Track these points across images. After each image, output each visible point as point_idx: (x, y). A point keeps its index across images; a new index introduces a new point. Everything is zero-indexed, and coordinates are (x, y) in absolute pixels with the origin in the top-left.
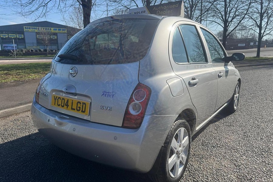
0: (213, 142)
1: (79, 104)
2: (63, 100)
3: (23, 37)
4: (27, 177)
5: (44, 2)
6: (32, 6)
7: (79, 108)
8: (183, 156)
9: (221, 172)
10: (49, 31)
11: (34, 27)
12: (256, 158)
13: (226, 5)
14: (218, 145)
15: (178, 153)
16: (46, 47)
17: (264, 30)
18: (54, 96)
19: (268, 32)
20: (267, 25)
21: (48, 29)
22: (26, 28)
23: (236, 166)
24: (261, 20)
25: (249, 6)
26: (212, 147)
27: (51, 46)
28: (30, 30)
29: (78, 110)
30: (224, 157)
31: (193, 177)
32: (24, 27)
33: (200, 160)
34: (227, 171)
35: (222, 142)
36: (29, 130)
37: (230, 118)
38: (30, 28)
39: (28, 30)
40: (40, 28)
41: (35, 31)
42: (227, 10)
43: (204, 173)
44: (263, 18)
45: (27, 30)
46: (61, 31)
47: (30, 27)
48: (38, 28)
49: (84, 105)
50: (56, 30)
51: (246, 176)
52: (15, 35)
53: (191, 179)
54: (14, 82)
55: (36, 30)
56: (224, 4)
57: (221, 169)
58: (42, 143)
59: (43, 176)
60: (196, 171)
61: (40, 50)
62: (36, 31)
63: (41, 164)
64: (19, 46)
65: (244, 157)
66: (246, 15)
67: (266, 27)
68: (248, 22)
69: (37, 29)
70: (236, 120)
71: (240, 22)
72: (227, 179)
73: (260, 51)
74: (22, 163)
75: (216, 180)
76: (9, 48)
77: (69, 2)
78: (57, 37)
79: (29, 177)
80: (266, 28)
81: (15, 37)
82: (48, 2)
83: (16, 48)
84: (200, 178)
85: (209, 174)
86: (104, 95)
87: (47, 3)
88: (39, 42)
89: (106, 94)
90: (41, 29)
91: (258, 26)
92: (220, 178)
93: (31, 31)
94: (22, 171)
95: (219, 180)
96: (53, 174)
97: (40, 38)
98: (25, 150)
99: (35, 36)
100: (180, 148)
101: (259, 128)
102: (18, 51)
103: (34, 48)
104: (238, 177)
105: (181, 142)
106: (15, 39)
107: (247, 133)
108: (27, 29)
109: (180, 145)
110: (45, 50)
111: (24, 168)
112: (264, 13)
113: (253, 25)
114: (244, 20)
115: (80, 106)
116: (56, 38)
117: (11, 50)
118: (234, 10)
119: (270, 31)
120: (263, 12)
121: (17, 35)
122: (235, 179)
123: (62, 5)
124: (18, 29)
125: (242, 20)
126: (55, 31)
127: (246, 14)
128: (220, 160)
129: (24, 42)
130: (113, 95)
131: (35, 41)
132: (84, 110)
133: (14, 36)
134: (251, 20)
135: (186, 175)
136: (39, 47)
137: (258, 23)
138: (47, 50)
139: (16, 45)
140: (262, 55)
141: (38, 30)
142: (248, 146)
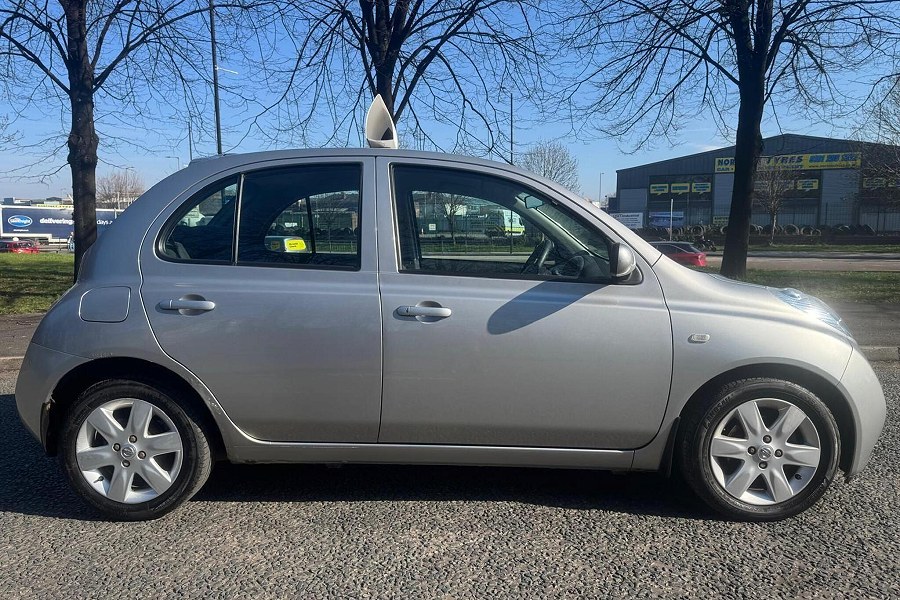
3: (708, 190)
10: (795, 164)
21: (792, 159)
22: (720, 162)
32: (717, 160)
39: (728, 169)
45: (724, 170)
52: (688, 185)
76: (662, 223)
78: (820, 184)
81: (688, 191)
90: (768, 163)
102: (686, 233)
106: (686, 196)
116: (816, 187)
117: (668, 229)
121: (694, 185)
133: (686, 188)
138: (772, 229)
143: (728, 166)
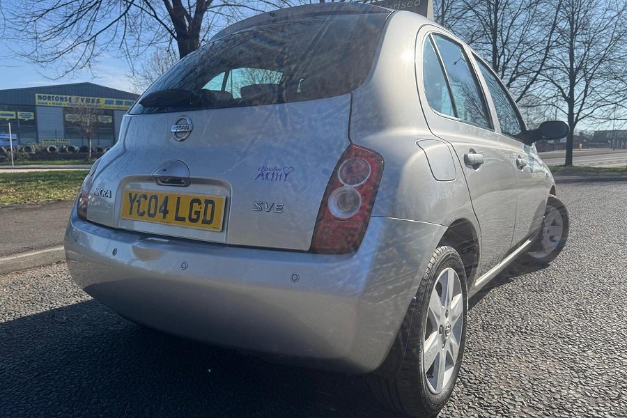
0: (508, 323)
1: (195, 204)
2: (153, 201)
3: (32, 118)
4: (50, 403)
5: (88, 34)
6: (60, 41)
7: (197, 213)
8: (453, 341)
9: (543, 385)
10: (95, 104)
11: (59, 96)
12: (619, 354)
13: (495, 50)
14: (521, 328)
15: (443, 331)
16: (86, 141)
17: (579, 107)
18: (130, 194)
19: (586, 112)
20: (585, 96)
21: (93, 100)
22: (40, 97)
23: (576, 372)
24: (572, 85)
25: (546, 54)
26: (510, 334)
27: (98, 138)
28: (50, 103)
29: (192, 220)
30: (542, 353)
31: (476, 397)
32: (37, 95)
33: (485, 361)
34: (556, 383)
35: (530, 324)
36: (51, 303)
37: (537, 277)
38: (49, 98)
39: (46, 103)
40: (73, 98)
41: (61, 104)
42: (499, 61)
43: (502, 387)
44: (577, 80)
45: (43, 103)
46: (123, 106)
47: (51, 95)
48: (70, 98)
49: (210, 206)
50: (111, 103)
51: (607, 393)
52: (14, 113)
53: (472, 402)
54: (12, 207)
55: (63, 103)
56: (491, 49)
57: (542, 377)
58: (84, 330)
59: (93, 400)
60: (480, 383)
61: (71, 149)
62: (65, 104)
63: (85, 375)
64: (21, 139)
65: (590, 353)
66: (539, 75)
67: (584, 99)
68: (544, 90)
69: (66, 101)
70: (552, 280)
71: (528, 87)
72: (560, 399)
73: (572, 156)
74: (37, 374)
75: (534, 400)
77: (146, 35)
78: (113, 120)
79: (58, 403)
80: (583, 103)
81: (14, 117)
82: (98, 34)
83: (15, 142)
84: (493, 398)
85: (516, 389)
86: (263, 175)
87: (95, 36)
88: (71, 130)
89: (267, 174)
90: (77, 101)
91: (567, 99)
92: (543, 396)
93: (52, 105)
94: (36, 390)
95: (541, 401)
96: (118, 396)
97: (74, 121)
98: (41, 344)
99: (62, 117)
100: (448, 320)
101: (608, 296)
102: (19, 151)
103: (59, 142)
104: (586, 395)
105: (448, 305)
106: (14, 122)
107: (584, 305)
108: (42, 101)
109: (447, 310)
110: (85, 149)
111: (41, 384)
112: (578, 69)
113: (554, 96)
114: (534, 86)
115: (199, 210)
116: (111, 121)
117: (3, 148)
118: (513, 62)
119: (593, 108)
120: (575, 67)
121: (19, 113)
122: (578, 398)
123: (130, 41)
124: (22, 99)
125: (532, 83)
126: (109, 105)
127: (538, 72)
128: (533, 359)
129: (36, 130)
130: (286, 175)
131: (61, 128)
132: (208, 218)
133: (12, 115)
134: (550, 85)
135: (458, 392)
136: (69, 142)
137: (564, 91)
138: (88, 148)
139: (15, 135)
140: (576, 162)
141: (68, 102)
142: (593, 330)
143: (46, 101)
